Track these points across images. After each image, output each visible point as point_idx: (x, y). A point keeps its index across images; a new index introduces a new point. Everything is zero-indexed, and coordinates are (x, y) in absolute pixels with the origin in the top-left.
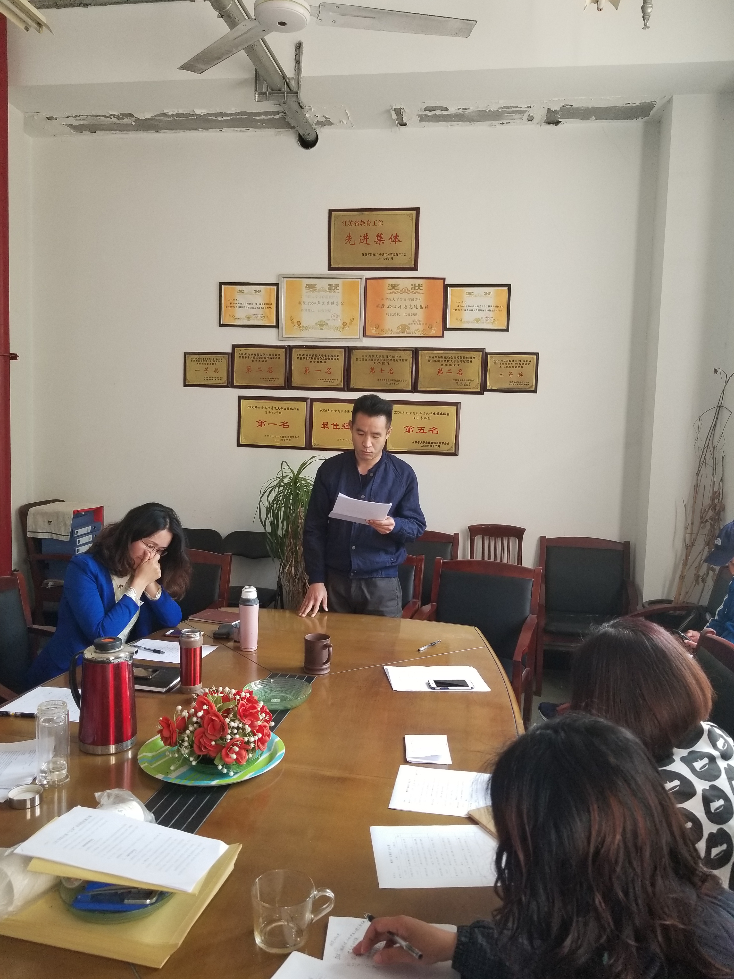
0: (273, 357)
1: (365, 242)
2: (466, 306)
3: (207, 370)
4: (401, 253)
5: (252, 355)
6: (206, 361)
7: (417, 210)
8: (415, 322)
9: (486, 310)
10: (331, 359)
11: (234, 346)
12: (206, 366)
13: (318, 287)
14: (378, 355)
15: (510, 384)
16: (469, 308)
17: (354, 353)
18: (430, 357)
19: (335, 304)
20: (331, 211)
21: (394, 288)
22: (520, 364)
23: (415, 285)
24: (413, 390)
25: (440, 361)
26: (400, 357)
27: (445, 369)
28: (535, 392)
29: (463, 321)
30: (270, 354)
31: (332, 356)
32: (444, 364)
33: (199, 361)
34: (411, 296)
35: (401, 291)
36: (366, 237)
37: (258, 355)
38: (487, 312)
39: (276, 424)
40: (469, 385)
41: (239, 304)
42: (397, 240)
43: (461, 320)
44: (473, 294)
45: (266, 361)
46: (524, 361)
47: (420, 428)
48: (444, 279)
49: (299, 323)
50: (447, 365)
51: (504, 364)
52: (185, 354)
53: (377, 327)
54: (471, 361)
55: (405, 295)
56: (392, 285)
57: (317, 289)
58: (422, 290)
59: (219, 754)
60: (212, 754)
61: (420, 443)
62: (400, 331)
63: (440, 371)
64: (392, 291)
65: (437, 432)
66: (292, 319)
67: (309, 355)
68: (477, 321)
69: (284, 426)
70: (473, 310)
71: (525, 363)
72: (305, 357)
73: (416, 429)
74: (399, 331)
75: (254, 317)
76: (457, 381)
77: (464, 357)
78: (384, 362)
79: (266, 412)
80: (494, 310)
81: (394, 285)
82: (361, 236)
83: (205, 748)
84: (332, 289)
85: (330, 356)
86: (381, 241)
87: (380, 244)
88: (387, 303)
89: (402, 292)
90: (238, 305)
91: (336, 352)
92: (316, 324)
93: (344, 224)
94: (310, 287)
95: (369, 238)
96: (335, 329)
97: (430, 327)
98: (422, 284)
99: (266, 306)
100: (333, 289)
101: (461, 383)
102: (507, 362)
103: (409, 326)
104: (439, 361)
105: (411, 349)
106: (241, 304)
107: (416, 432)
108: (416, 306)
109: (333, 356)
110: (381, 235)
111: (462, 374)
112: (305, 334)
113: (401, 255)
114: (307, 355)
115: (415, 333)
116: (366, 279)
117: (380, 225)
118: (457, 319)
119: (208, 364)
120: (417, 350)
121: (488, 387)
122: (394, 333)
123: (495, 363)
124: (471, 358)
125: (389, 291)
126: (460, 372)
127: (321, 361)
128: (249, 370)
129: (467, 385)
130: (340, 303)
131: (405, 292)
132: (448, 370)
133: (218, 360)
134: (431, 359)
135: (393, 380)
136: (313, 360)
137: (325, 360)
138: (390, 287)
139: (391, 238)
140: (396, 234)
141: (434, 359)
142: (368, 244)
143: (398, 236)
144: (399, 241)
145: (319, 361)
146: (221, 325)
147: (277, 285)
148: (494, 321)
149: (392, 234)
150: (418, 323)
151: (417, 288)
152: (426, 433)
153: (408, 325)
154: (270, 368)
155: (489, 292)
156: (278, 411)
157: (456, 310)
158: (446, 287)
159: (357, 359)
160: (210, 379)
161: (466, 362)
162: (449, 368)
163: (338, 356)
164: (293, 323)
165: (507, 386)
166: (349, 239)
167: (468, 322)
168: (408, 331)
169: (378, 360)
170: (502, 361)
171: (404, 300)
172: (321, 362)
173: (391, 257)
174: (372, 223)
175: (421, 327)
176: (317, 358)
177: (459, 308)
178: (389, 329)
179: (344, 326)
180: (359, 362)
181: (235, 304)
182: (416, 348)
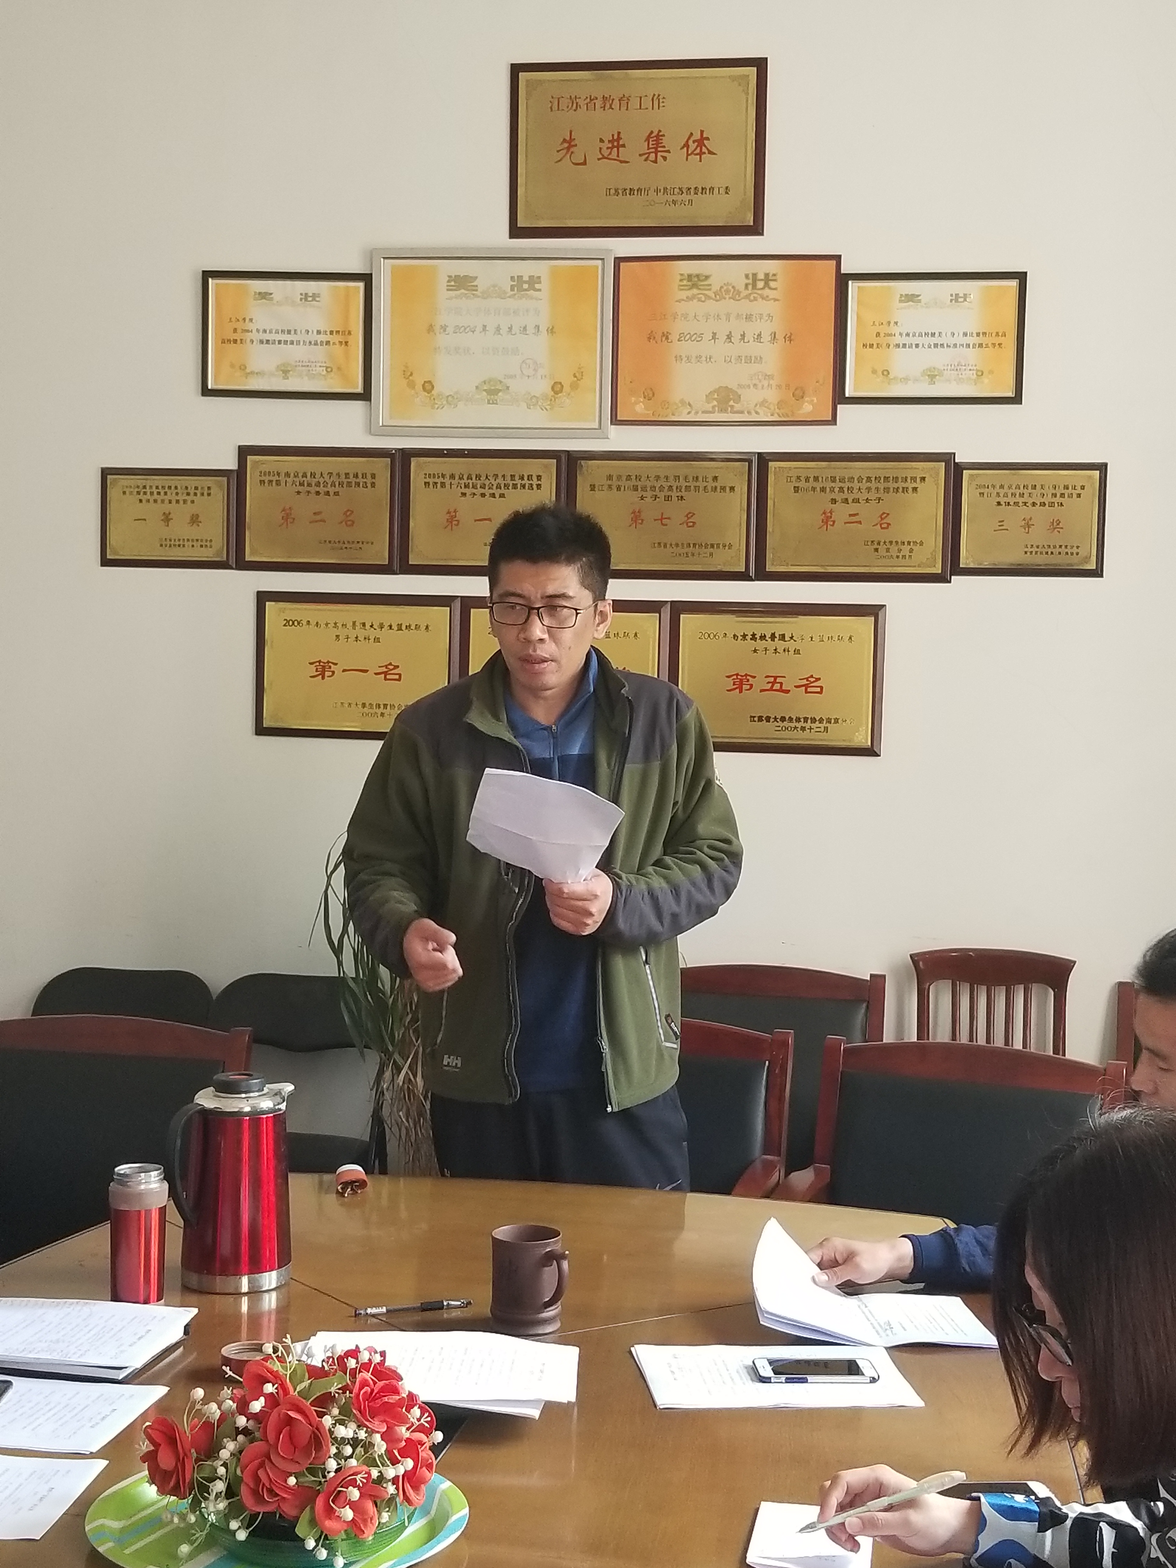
0: (352, 481)
1: (614, 155)
2: (901, 334)
3: (167, 518)
4: (716, 186)
5: (295, 476)
6: (166, 493)
7: (760, 64)
8: (757, 382)
9: (955, 345)
10: (519, 486)
11: (244, 452)
12: (167, 507)
13: (482, 284)
14: (652, 476)
15: (1026, 553)
16: (907, 341)
17: (584, 469)
18: (798, 478)
19: (531, 330)
20: (516, 70)
21: (694, 286)
22: (1055, 495)
23: (755, 275)
24: (752, 573)
25: (828, 489)
26: (715, 478)
27: (841, 512)
28: (1097, 573)
29: (891, 376)
30: (347, 474)
31: (522, 478)
32: (839, 497)
33: (145, 493)
34: (745, 307)
35: (716, 294)
36: (616, 142)
37: (313, 475)
38: (958, 350)
39: (366, 671)
40: (910, 556)
41: (258, 331)
42: (704, 150)
43: (886, 373)
44: (920, 301)
45: (336, 494)
46: (1066, 487)
47: (772, 679)
48: (838, 258)
49: (429, 387)
50: (846, 501)
51: (1010, 495)
52: (106, 473)
53: (650, 395)
54: (915, 489)
55: (728, 305)
56: (690, 276)
57: (480, 289)
58: (775, 289)
59: (308, 1508)
60: (289, 1510)
61: (772, 720)
62: (713, 407)
63: (827, 519)
64: (689, 293)
65: (819, 690)
66: (408, 375)
67: (457, 478)
68: (932, 376)
69: (388, 677)
70: (921, 346)
71: (1064, 492)
72: (447, 481)
73: (760, 682)
74: (711, 405)
75: (300, 368)
76: (876, 546)
77: (896, 479)
78: (670, 493)
79: (337, 636)
80: (980, 345)
81: (698, 276)
82: (602, 141)
83: (271, 1491)
84: (521, 289)
85: (517, 478)
86: (659, 154)
87: (655, 162)
88: (677, 328)
89: (719, 295)
90: (254, 336)
91: (533, 466)
92: (477, 387)
93: (556, 103)
94: (460, 283)
95: (623, 146)
96: (532, 401)
97: (800, 395)
98: (774, 272)
99: (335, 338)
100: (526, 290)
101: (888, 550)
102: (1018, 492)
103: (739, 392)
104: (823, 490)
105: (744, 458)
106: (265, 331)
107: (762, 691)
108: (760, 335)
109: (526, 478)
110: (658, 136)
111: (889, 524)
112: (445, 417)
113: (716, 191)
114: (452, 476)
115: (757, 413)
116: (619, 260)
117: (656, 106)
118: (874, 372)
119: (170, 502)
120: (763, 460)
121: (965, 561)
122: (697, 413)
123: (982, 494)
124: (914, 479)
125: (684, 294)
126: (884, 521)
127: (491, 491)
128: (288, 517)
129: (904, 557)
130: (543, 329)
131: (727, 296)
132: (850, 515)
133: (198, 492)
134: (802, 484)
135: (694, 545)
136: (468, 491)
137: (503, 491)
138: (685, 282)
139: (686, 145)
140: (702, 132)
141: (812, 483)
142: (621, 162)
143: (708, 139)
144: (710, 152)
145: (487, 491)
146: (206, 392)
147: (367, 279)
148: (980, 374)
149: (692, 134)
150: (766, 383)
151: (760, 284)
152: (788, 692)
153: (735, 388)
154: (349, 513)
155: (965, 295)
156: (372, 634)
157: (871, 346)
158: (842, 281)
159: (593, 488)
160: (177, 543)
161: (901, 490)
162: (853, 508)
163: (539, 478)
164: (411, 385)
165: (1015, 557)
166: (568, 148)
167: (906, 380)
168: (737, 407)
169: (653, 488)
170: (1002, 487)
171: (724, 317)
172: (493, 496)
173: (689, 197)
174: (634, 103)
175: (772, 395)
176: (479, 483)
177: (883, 340)
178: (682, 402)
179: (556, 393)
180: (598, 494)
181: (248, 331)
182: (759, 454)
